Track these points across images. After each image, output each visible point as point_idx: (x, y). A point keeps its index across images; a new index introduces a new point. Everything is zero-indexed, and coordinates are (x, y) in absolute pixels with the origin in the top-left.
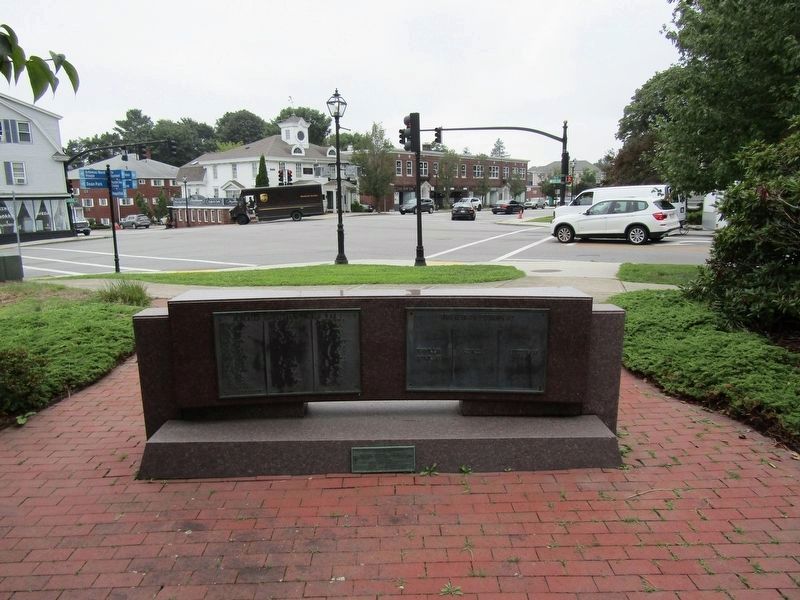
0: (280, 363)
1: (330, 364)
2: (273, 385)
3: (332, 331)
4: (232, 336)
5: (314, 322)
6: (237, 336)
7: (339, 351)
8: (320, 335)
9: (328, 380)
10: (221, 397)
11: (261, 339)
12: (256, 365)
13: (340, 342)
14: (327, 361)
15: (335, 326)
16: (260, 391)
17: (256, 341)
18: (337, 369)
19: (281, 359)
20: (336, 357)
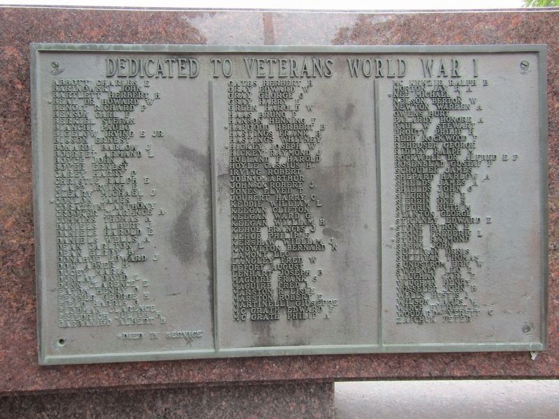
0: (264, 235)
1: (439, 245)
2: (239, 318)
3: (447, 123)
4: (98, 128)
5: (386, 88)
6: (118, 130)
7: (472, 198)
8: (404, 136)
9: (431, 303)
10: (47, 359)
11: (203, 150)
12: (182, 241)
13: (471, 163)
14: (426, 231)
15: (456, 104)
16: (189, 340)
17: (185, 153)
18: (459, 259)
19: (270, 221)
20: (458, 217)
